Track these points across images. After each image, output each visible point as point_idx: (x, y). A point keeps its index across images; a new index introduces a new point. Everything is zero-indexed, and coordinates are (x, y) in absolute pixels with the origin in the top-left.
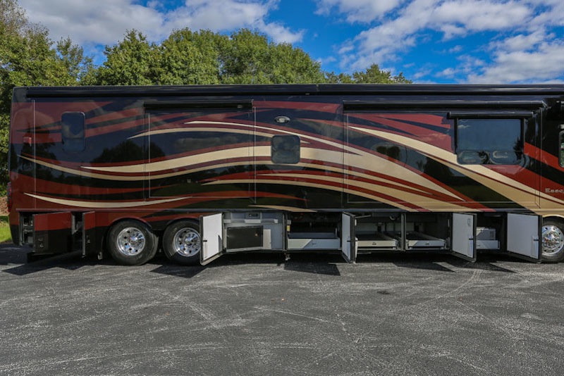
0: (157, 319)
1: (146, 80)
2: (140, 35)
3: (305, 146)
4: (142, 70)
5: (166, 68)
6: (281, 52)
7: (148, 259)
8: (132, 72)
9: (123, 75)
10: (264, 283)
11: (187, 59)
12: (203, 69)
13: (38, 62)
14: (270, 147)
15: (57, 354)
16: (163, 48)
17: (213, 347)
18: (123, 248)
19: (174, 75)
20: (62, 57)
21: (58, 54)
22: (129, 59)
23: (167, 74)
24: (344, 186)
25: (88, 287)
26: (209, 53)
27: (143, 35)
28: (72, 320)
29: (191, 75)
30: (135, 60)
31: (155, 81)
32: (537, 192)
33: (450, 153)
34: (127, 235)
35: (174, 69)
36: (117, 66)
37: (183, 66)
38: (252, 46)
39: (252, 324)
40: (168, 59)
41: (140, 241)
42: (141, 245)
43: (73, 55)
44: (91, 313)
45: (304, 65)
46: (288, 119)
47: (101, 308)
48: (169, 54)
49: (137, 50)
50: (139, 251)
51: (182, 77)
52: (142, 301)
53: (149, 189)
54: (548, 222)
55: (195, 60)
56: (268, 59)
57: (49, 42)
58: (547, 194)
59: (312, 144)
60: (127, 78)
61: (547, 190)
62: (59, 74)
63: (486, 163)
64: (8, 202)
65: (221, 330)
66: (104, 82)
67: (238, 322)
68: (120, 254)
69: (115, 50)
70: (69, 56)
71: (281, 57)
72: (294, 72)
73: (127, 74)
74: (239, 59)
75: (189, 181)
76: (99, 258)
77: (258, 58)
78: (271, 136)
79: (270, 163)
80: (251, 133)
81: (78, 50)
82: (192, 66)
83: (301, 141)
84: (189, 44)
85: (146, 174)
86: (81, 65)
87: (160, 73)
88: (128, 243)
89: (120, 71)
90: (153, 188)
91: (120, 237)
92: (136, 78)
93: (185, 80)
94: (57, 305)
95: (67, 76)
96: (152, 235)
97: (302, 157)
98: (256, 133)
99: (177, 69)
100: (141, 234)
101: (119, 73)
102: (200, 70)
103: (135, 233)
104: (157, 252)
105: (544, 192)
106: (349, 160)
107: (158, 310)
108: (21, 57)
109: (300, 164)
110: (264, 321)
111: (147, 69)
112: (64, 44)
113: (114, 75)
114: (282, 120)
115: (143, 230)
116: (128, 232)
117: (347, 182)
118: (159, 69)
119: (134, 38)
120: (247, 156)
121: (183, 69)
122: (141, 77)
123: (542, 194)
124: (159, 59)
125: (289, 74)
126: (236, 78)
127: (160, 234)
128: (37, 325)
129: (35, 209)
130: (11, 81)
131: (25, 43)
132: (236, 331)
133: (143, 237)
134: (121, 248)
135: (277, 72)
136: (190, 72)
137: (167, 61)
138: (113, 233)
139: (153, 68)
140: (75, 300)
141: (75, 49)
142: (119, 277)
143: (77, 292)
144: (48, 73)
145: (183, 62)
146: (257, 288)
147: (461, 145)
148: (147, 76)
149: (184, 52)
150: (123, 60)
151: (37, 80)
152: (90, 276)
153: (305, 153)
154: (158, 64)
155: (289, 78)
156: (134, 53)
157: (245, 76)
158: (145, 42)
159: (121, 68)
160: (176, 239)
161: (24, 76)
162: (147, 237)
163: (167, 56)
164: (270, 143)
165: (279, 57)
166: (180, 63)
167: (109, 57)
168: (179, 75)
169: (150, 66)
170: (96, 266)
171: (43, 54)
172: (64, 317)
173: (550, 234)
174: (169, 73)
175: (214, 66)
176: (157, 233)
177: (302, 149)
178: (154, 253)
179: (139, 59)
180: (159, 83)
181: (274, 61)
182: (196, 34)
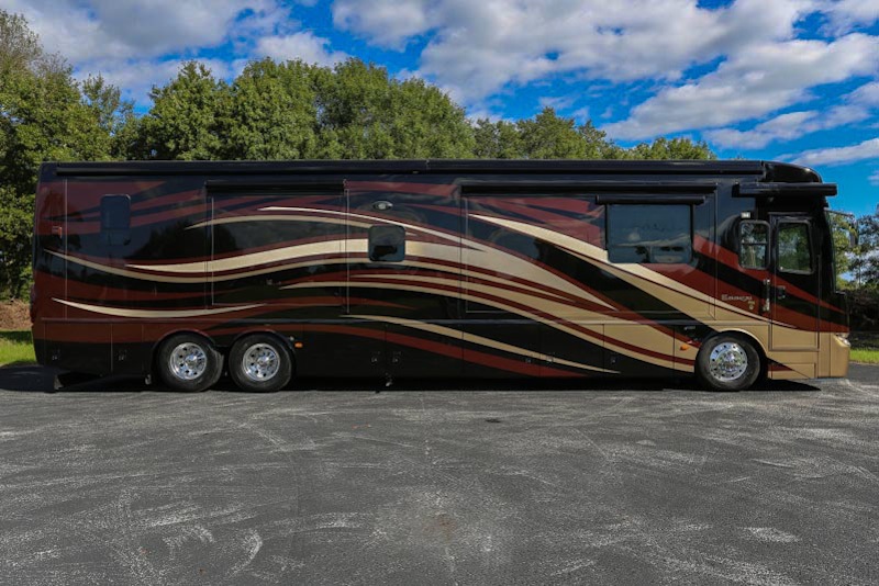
0: (219, 443)
1: (211, 136)
2: (202, 68)
3: (411, 239)
4: (205, 122)
5: (240, 118)
6: (407, 93)
7: (210, 384)
8: (190, 124)
9: (177, 128)
10: (351, 411)
11: (269, 105)
12: (293, 119)
13: (57, 112)
14: (366, 240)
15: (111, 471)
16: (235, 89)
17: (277, 466)
18: (177, 370)
19: (250, 128)
20: (89, 102)
21: (84, 97)
22: (186, 106)
23: (240, 126)
24: (460, 290)
25: (134, 414)
26: (302, 94)
27: (207, 69)
28: (121, 444)
29: (275, 128)
30: (194, 107)
31: (223, 136)
32: (712, 300)
33: (599, 249)
34: (183, 353)
35: (250, 120)
36: (169, 116)
37: (264, 115)
38: (363, 84)
39: (326, 448)
40: (242, 105)
41: (200, 362)
42: (200, 367)
43: (105, 100)
44: (142, 438)
45: (441, 113)
46: (390, 205)
47: (154, 434)
48: (243, 98)
49: (199, 92)
50: (199, 373)
51: (262, 131)
52: (202, 428)
53: (212, 293)
54: (727, 339)
55: (281, 107)
56: (387, 104)
57: (74, 83)
58: (725, 302)
59: (421, 237)
60: (183, 133)
61: (724, 297)
62: (85, 128)
63: (646, 261)
64: (31, 310)
65: (289, 453)
66: (149, 139)
67: (311, 445)
68: (174, 378)
69: (165, 91)
70: (100, 100)
71: (406, 101)
72: (426, 123)
73: (182, 127)
74: (346, 103)
75: (270, 283)
76: (147, 382)
77: (373, 102)
78: (368, 226)
79: (367, 260)
80: (343, 222)
81: (112, 93)
82: (276, 116)
83: (407, 233)
84: (272, 82)
85: (208, 274)
86: (116, 114)
87: (230, 126)
88: (185, 363)
89: (172, 122)
90: (218, 293)
91: (174, 355)
92: (195, 133)
93: (267, 136)
94: (101, 432)
95: (97, 131)
96: (215, 353)
97: (407, 253)
98: (349, 223)
99: (255, 120)
100: (201, 351)
101: (171, 126)
102: (289, 121)
103: (194, 350)
104: (222, 377)
105: (720, 299)
106: (467, 257)
107: (220, 436)
108: (34, 105)
109: (405, 263)
110: (340, 445)
111: (212, 119)
112: (93, 84)
113: (164, 128)
114: (382, 206)
115: (204, 347)
116: (185, 349)
117: (465, 285)
118: (230, 120)
119: (193, 73)
120: (338, 251)
121: (264, 119)
122: (203, 131)
123: (718, 302)
124: (230, 105)
125: (417, 126)
126: (340, 132)
127: (225, 351)
128: (83, 448)
129: (66, 319)
130: (19, 139)
131: (39, 86)
132: (305, 453)
133: (204, 356)
134: (176, 370)
135: (399, 122)
136: (272, 125)
137: (240, 108)
138: (165, 350)
139: (220, 119)
140: (121, 427)
141: (108, 92)
142: (173, 404)
143: (123, 420)
144: (71, 126)
145: (263, 109)
146: (343, 415)
147: (612, 242)
148: (211, 129)
149: (265, 95)
150: (178, 106)
151: (55, 137)
152: (137, 404)
153: (412, 248)
154: (229, 113)
155: (418, 132)
156: (193, 96)
157: (353, 128)
158: (209, 77)
159: (174, 119)
160: (247, 359)
161: (37, 131)
162: (209, 355)
163: (240, 102)
164: (367, 235)
165: (403, 101)
166: (259, 111)
167: (158, 102)
168: (257, 129)
169: (217, 115)
170: (144, 393)
171: (65, 101)
172: (111, 442)
173: (729, 354)
174: (243, 127)
175: (310, 113)
176: (221, 351)
177: (408, 243)
178: (218, 376)
179: (200, 105)
180: (229, 141)
181: (397, 107)
182: (282, 66)
